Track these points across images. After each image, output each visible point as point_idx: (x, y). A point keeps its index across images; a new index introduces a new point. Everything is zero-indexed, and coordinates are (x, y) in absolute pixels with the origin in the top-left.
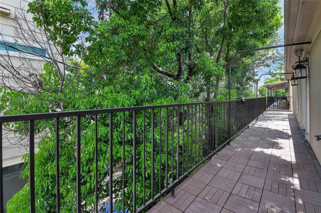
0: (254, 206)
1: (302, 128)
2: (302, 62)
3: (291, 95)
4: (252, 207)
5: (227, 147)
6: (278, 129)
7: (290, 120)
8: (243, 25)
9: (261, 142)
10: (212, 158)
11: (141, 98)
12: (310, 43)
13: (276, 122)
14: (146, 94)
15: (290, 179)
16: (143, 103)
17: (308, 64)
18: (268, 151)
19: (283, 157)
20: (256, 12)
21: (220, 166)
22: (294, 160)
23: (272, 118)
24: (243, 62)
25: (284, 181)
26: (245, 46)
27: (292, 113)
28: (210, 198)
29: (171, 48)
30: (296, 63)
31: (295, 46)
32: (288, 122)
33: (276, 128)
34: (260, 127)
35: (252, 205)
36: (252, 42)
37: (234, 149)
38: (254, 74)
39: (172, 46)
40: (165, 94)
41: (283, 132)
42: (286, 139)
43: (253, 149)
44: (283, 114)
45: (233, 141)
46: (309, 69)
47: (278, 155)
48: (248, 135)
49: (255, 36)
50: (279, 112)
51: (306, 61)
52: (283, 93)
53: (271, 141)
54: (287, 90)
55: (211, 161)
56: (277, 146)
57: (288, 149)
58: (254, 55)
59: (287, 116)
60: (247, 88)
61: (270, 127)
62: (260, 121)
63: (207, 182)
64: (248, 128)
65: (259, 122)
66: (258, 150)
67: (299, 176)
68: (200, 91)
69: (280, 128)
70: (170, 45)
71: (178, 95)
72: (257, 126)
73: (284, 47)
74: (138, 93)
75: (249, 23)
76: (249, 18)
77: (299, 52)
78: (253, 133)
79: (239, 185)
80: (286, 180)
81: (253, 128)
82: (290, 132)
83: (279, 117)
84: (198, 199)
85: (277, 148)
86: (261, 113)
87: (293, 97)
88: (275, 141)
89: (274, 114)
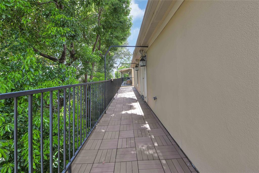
0: (134, 151)
1: (141, 95)
2: (143, 57)
3: (133, 76)
4: (133, 152)
5: (105, 115)
6: (130, 97)
7: (134, 91)
8: (112, 28)
9: (124, 107)
10: (96, 127)
11: (22, 81)
12: (147, 47)
13: (128, 93)
14: (30, 77)
15: (145, 125)
16: (24, 87)
17: (146, 59)
18: (130, 112)
19: (138, 114)
20: (120, 22)
21: (103, 131)
22: (143, 114)
23: (125, 91)
24: (110, 54)
25: (143, 128)
26: (112, 43)
27: (133, 87)
28: (104, 159)
29: (61, 33)
30: (141, 57)
31: (140, 47)
32: (133, 92)
33: (129, 97)
34: (120, 98)
35: (132, 151)
36: (116, 41)
37: (110, 116)
38: (114, 63)
39: (62, 31)
40: (50, 77)
41: (133, 98)
42: (136, 102)
43: (121, 112)
44: (129, 88)
45: (107, 110)
46: (146, 61)
47: (135, 113)
48: (115, 104)
49: (117, 37)
50: (128, 87)
51: (145, 57)
52: (127, 76)
53: (129, 105)
54: (130, 73)
55: (96, 129)
56: (133, 108)
57: (138, 108)
58: (116, 50)
59: (132, 89)
60: (110, 72)
61: (126, 97)
62: (120, 93)
63: (97, 148)
64: (114, 99)
65: (119, 95)
66: (124, 112)
67: (148, 122)
68: (80, 74)
69: (131, 97)
70: (60, 30)
71: (65, 77)
72: (119, 97)
73: (135, 47)
74: (17, 75)
75: (116, 28)
76: (116, 24)
77: (142, 51)
78: (118, 102)
79: (120, 140)
80: (144, 127)
81: (116, 99)
82: (136, 98)
83: (128, 90)
84: (95, 165)
85: (133, 109)
86: (119, 88)
87: (134, 77)
88: (131, 104)
89: (125, 89)
